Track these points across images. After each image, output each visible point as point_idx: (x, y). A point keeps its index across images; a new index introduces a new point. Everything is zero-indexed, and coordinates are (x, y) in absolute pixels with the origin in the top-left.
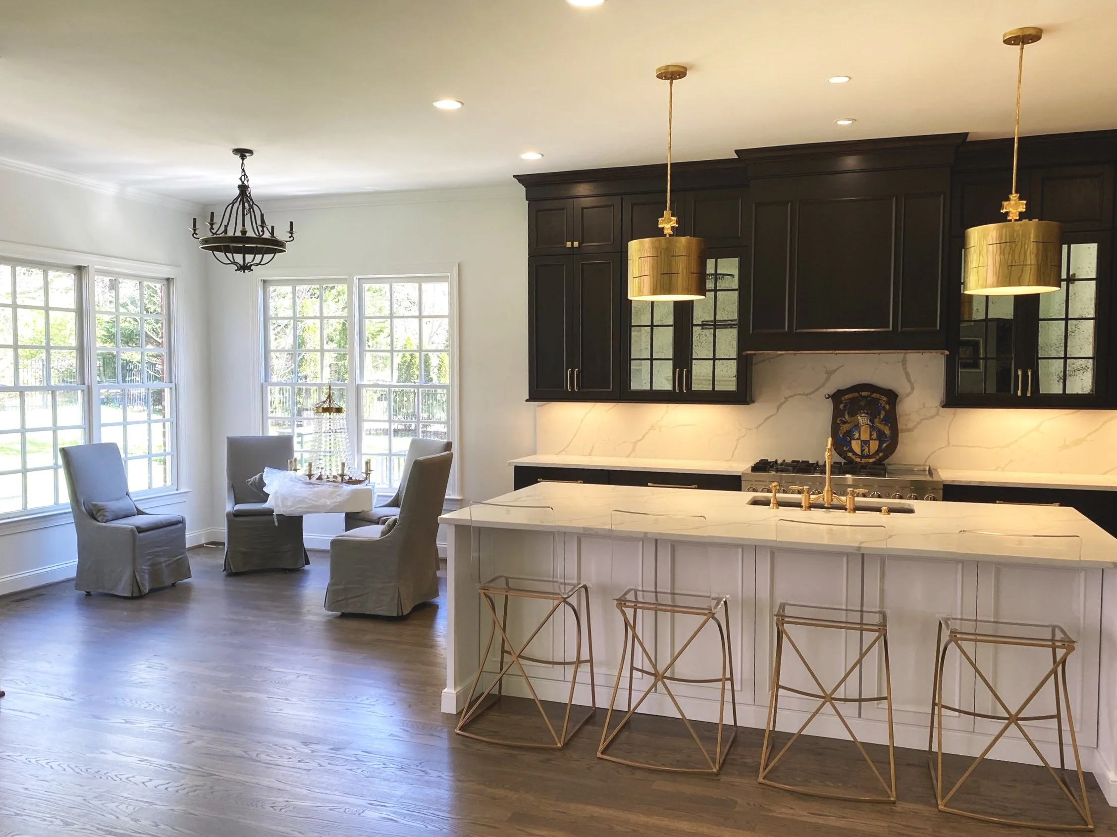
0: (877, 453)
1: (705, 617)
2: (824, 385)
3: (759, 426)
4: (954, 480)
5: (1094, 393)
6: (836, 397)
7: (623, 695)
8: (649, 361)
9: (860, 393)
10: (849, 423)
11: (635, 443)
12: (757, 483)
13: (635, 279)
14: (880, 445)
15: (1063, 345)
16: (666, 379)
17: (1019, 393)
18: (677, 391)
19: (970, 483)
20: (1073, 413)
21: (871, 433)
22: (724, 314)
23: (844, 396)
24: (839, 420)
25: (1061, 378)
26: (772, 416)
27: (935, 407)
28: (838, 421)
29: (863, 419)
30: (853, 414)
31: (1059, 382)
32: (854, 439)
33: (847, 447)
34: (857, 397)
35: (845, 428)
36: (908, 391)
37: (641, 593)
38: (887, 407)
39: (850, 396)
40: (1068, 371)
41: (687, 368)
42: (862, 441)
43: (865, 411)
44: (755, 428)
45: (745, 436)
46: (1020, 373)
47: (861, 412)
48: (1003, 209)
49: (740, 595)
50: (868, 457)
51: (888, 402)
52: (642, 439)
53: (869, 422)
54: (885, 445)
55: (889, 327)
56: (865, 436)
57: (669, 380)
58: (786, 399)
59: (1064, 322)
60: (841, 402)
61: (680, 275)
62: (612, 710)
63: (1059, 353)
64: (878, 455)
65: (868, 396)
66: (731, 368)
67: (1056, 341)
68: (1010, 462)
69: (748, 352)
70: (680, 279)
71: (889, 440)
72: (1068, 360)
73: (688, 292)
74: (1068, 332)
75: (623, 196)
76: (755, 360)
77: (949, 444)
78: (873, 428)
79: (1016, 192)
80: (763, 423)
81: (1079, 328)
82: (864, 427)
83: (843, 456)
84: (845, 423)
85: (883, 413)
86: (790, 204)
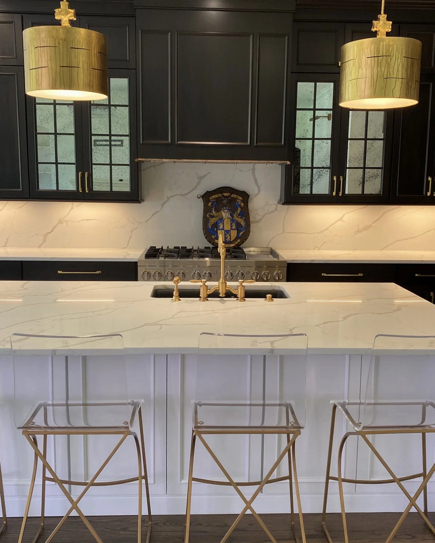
0: (236, 239)
1: (122, 436)
2: (196, 187)
3: (148, 220)
4: (294, 259)
5: (382, 193)
6: (206, 196)
7: (37, 501)
8: (55, 165)
9: (223, 194)
10: (216, 217)
11: (46, 236)
12: (150, 268)
13: (31, 70)
14: (238, 233)
15: (363, 158)
16: (70, 182)
17: (334, 194)
18: (81, 191)
19: (304, 262)
20: (364, 208)
21: (231, 224)
22: (117, 126)
23: (211, 196)
24: (208, 214)
25: (361, 183)
26: (157, 212)
27: (274, 204)
28: (208, 216)
29: (225, 214)
30: (218, 210)
31: (360, 185)
32: (219, 230)
33: (214, 236)
34: (221, 197)
35: (213, 221)
36: (256, 192)
37: (51, 407)
38: (242, 204)
39: (216, 196)
40: (366, 177)
41: (88, 172)
42: (225, 231)
43: (227, 208)
44: (145, 221)
45: (137, 228)
46: (335, 178)
47: (224, 209)
48: (374, 28)
49: (152, 395)
50: (230, 242)
51: (242, 201)
52: (52, 231)
53: (230, 216)
54: (241, 233)
55: (247, 142)
56: (227, 227)
57: (73, 182)
58: (168, 199)
59: (364, 141)
60: (209, 201)
61: (81, 70)
62: (28, 518)
63: (360, 165)
64: (237, 241)
65: (229, 196)
66: (125, 172)
67: (358, 156)
68: (324, 243)
69: (139, 159)
70: (82, 75)
71: (243, 230)
72: (366, 170)
73: (90, 89)
74: (367, 148)
75: (23, 15)
76: (143, 166)
77: (284, 232)
78: (233, 220)
79: (384, 13)
80: (151, 217)
81: (373, 146)
82: (226, 220)
83: (212, 243)
84: (212, 217)
85: (239, 209)
86: (169, 33)
